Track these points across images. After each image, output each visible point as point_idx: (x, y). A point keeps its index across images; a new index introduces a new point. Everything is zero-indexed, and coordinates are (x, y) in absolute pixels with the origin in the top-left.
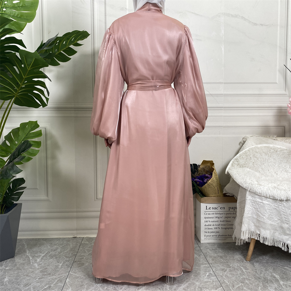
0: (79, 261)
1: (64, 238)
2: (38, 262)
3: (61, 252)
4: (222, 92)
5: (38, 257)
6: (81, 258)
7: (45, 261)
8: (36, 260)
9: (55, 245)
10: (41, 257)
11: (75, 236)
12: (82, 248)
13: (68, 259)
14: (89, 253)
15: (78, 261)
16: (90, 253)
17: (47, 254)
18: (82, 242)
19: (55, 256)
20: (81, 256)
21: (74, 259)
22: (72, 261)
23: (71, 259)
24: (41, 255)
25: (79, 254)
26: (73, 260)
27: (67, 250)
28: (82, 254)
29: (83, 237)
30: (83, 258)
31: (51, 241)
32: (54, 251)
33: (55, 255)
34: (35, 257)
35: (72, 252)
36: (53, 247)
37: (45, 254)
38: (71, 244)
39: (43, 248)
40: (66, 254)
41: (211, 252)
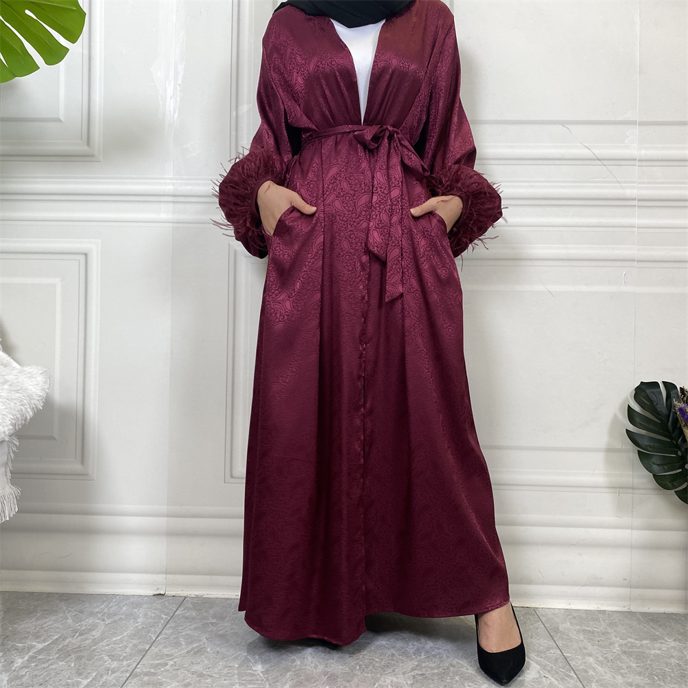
0: (149, 672)
1: (127, 597)
2: (14, 671)
3: (102, 640)
4: (634, 151)
5: (21, 652)
6: (159, 664)
7: (39, 667)
8: (12, 662)
9: (92, 614)
10: (30, 654)
11: (158, 592)
12: (171, 631)
13: (115, 664)
14: (191, 647)
15: (146, 674)
16: (192, 649)
17: (54, 642)
18: (178, 612)
19: (77, 652)
20: (162, 656)
21: (135, 664)
22: (127, 671)
23: (125, 663)
24: (33, 647)
25: (157, 650)
26: (130, 669)
27: (122, 633)
28: (165, 651)
29: (185, 597)
30: (166, 664)
31: (83, 601)
32: (81, 635)
33: (79, 647)
34: (13, 652)
35: (134, 642)
36: (81, 621)
37: (49, 642)
38: (141, 615)
39: (49, 622)
40: (114, 646)
41: (600, 669)
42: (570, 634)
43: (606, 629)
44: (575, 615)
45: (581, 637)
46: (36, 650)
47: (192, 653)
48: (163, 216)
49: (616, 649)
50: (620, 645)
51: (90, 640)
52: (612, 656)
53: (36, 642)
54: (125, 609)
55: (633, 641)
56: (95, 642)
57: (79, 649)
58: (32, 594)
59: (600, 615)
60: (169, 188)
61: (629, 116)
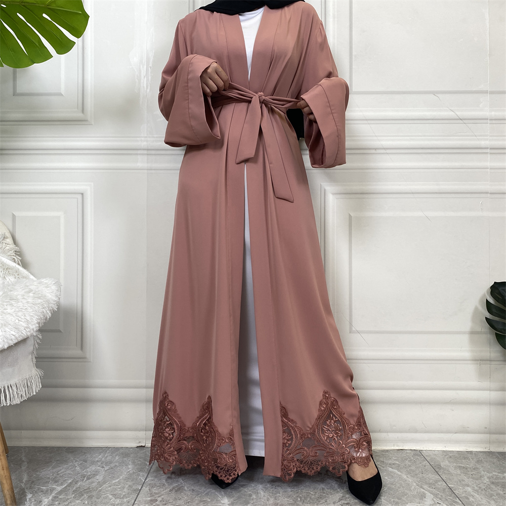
1: (117, 449)
3: (104, 482)
4: (487, 113)
5: (46, 493)
6: (151, 500)
8: (41, 501)
9: (93, 463)
11: (140, 445)
13: (118, 501)
16: (173, 488)
17: (70, 485)
19: (87, 493)
20: (152, 494)
21: (133, 501)
23: (125, 500)
24: (54, 489)
25: (147, 489)
27: (118, 477)
28: (154, 490)
30: (157, 500)
31: (85, 453)
32: (88, 479)
33: (89, 488)
34: (40, 494)
35: (129, 483)
36: (86, 469)
37: (66, 485)
38: (130, 463)
39: (63, 469)
40: (115, 487)
41: (478, 496)
42: (450, 470)
43: (475, 465)
44: (450, 455)
45: (459, 472)
46: (57, 492)
47: (174, 491)
48: (140, 165)
49: (486, 480)
50: (488, 477)
51: (96, 483)
52: (484, 485)
53: (55, 485)
54: (117, 458)
55: (497, 474)
56: (100, 484)
57: (88, 490)
58: (46, 448)
59: (469, 455)
60: (144, 144)
61: (482, 87)
